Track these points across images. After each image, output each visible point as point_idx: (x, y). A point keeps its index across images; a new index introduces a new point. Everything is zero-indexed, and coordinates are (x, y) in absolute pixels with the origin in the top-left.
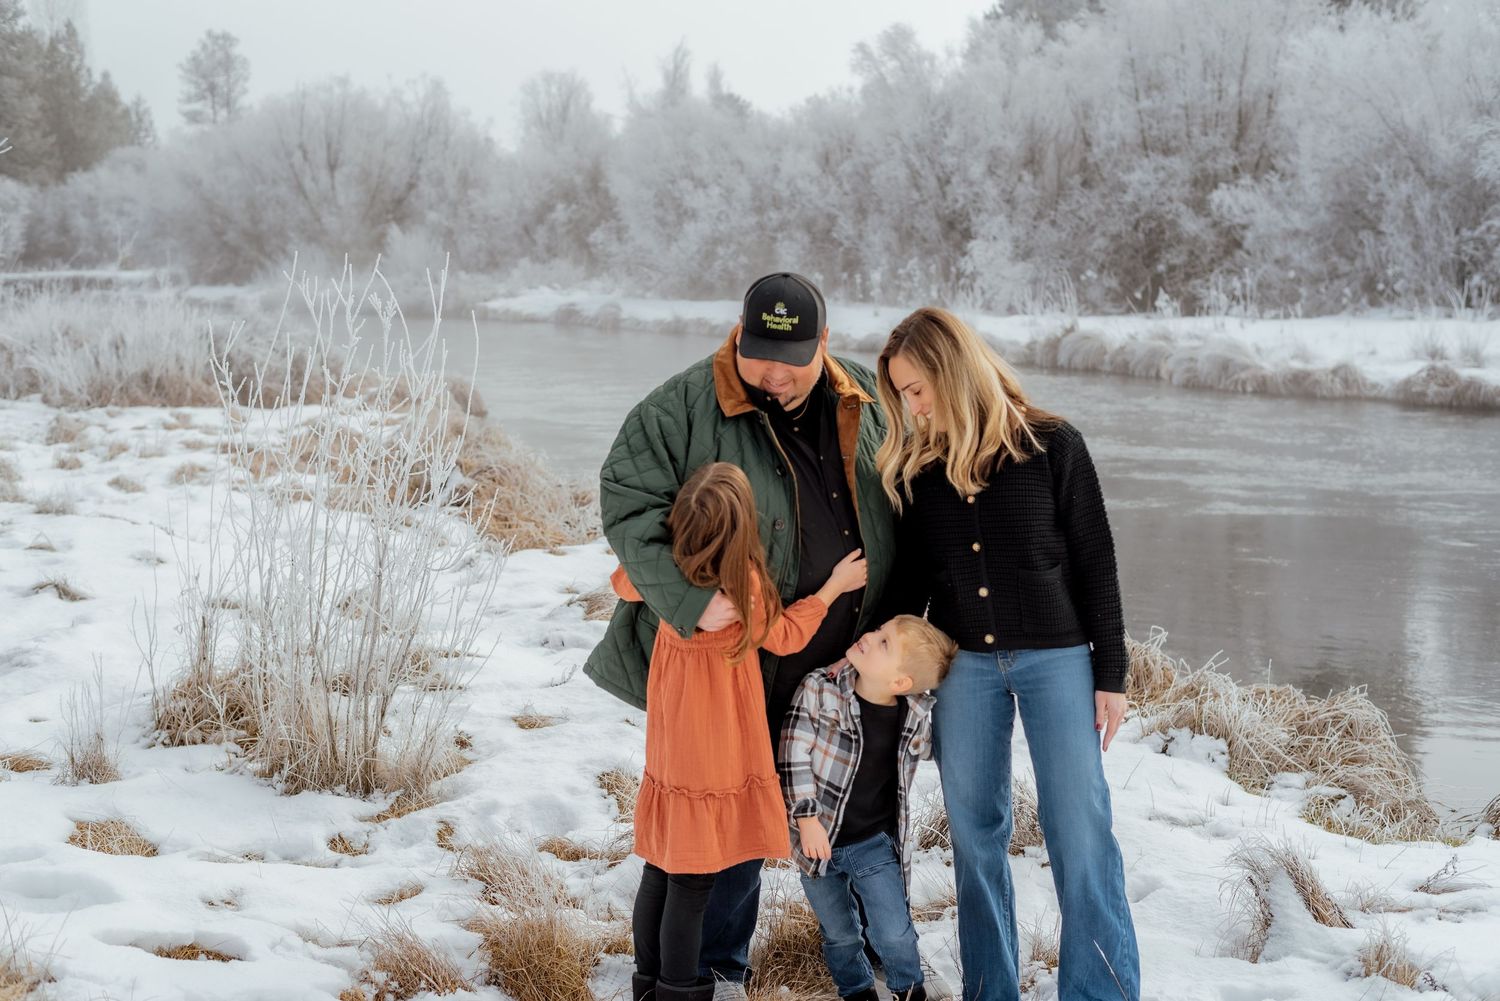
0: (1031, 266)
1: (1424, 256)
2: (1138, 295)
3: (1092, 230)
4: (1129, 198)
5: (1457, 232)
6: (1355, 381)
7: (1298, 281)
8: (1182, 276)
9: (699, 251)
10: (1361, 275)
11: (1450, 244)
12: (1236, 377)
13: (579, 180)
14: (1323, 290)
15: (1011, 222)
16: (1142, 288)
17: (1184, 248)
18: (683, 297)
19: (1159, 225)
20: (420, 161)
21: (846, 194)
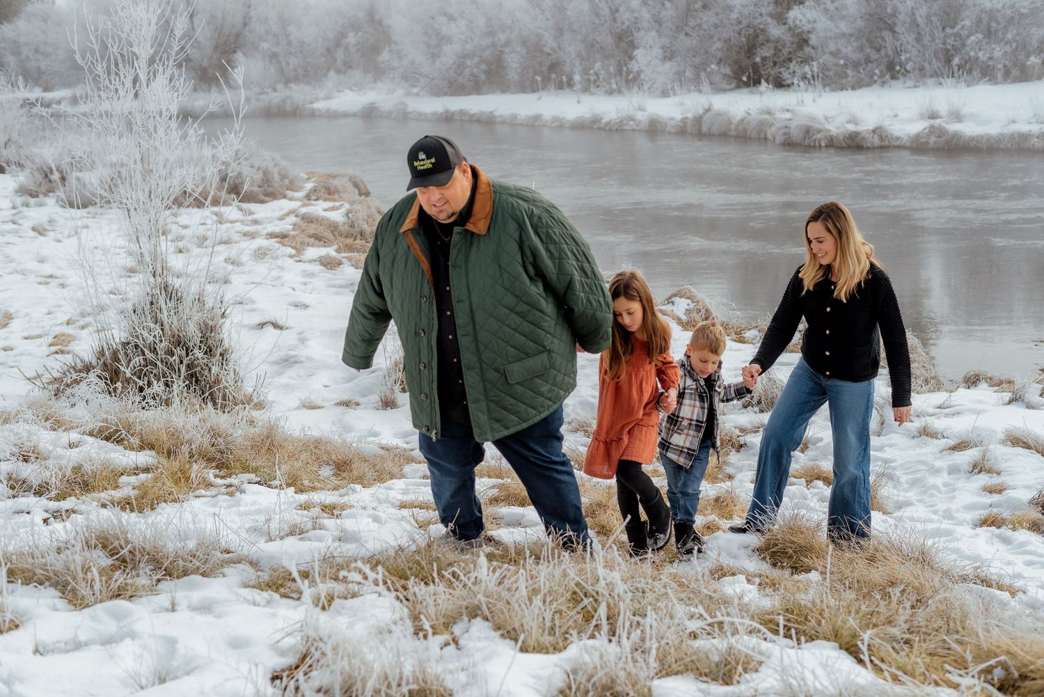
0: (675, 64)
1: (923, 46)
2: (745, 79)
3: (712, 37)
4: (734, 16)
5: (944, 29)
6: (887, 136)
7: (845, 65)
8: (771, 64)
9: (454, 63)
10: (886, 60)
11: (939, 38)
12: (815, 137)
13: (361, 15)
14: (862, 71)
15: (659, 35)
16: (747, 74)
17: (771, 45)
18: (446, 94)
19: (755, 31)
20: (249, 7)
21: (548, 19)
